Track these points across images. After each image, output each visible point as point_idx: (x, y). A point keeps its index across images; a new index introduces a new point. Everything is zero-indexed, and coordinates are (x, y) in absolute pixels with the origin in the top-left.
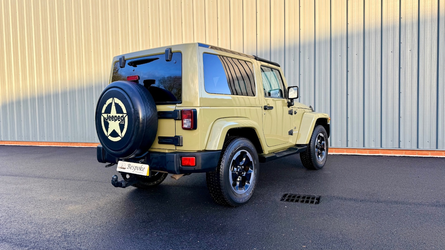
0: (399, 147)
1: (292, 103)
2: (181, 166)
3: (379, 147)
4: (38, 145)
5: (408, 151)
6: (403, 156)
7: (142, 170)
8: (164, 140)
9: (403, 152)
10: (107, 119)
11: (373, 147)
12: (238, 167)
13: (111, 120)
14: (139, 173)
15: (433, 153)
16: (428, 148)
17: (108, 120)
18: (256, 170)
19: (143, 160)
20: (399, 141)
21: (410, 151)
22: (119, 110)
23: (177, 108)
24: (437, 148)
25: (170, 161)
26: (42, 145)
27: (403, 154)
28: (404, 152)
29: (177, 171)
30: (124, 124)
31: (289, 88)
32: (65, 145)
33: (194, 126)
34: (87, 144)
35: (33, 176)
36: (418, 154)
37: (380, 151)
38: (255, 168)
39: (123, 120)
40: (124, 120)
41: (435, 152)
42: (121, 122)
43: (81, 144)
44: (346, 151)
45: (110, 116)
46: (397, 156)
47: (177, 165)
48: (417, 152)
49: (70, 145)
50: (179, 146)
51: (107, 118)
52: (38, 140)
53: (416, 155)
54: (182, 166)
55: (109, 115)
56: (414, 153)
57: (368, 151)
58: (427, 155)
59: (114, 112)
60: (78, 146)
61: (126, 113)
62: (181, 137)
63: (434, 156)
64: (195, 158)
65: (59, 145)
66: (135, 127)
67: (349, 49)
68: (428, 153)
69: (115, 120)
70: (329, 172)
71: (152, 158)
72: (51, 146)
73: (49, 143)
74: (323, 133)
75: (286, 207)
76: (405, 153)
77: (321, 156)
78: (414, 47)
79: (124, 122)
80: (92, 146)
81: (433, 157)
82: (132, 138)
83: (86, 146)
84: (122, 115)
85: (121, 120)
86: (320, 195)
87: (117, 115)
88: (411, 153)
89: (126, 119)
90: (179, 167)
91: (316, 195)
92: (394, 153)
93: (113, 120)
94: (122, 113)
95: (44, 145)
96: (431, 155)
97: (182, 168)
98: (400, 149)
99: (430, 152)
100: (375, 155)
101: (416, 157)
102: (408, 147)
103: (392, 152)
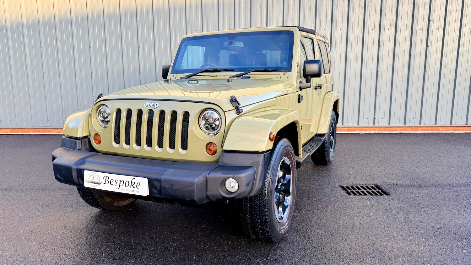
0: (374, 124)
3: (356, 125)
5: (381, 128)
6: (377, 133)
9: (377, 129)
11: (350, 125)
15: (401, 129)
16: (397, 125)
20: (374, 119)
21: (382, 128)
24: (405, 124)
28: (378, 128)
36: (389, 130)
37: (357, 128)
41: (403, 128)
46: (372, 133)
48: (388, 128)
56: (386, 130)
57: (346, 128)
58: (397, 131)
76: (379, 130)
78: (392, 27)
81: (401, 133)
86: (375, 183)
88: (383, 130)
96: (400, 131)
98: (374, 126)
99: (398, 128)
100: (352, 133)
101: (388, 133)
102: (381, 125)
103: (367, 128)
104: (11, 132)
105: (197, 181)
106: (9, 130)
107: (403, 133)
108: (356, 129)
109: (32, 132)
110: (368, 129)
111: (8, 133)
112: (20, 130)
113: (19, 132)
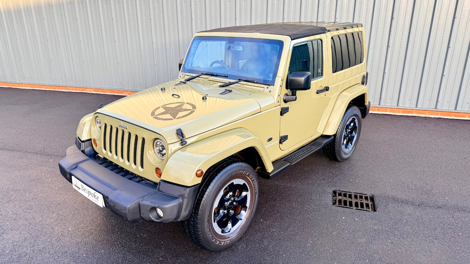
0: (436, 108)
3: (413, 107)
4: (18, 87)
5: (444, 113)
6: (438, 118)
11: (407, 106)
16: (466, 111)
20: (437, 101)
21: (446, 113)
26: (23, 87)
27: (438, 115)
28: (440, 113)
32: (51, 89)
34: (78, 89)
35: (34, 151)
36: (455, 116)
37: (414, 111)
43: (71, 88)
46: (431, 118)
48: (454, 113)
49: (58, 89)
52: (18, 82)
56: (451, 115)
57: (401, 110)
65: (44, 88)
68: (465, 116)
72: (35, 89)
73: (32, 86)
75: (344, 218)
80: (85, 91)
86: (372, 193)
88: (447, 115)
91: (369, 195)
92: (429, 114)
95: (25, 87)
98: (436, 110)
99: (467, 114)
100: (408, 116)
101: (453, 119)
102: (445, 108)
103: (427, 112)
104: (94, 91)
105: (129, 208)
106: (92, 90)
109: (109, 92)
111: (92, 91)
112: (100, 90)
113: (99, 92)
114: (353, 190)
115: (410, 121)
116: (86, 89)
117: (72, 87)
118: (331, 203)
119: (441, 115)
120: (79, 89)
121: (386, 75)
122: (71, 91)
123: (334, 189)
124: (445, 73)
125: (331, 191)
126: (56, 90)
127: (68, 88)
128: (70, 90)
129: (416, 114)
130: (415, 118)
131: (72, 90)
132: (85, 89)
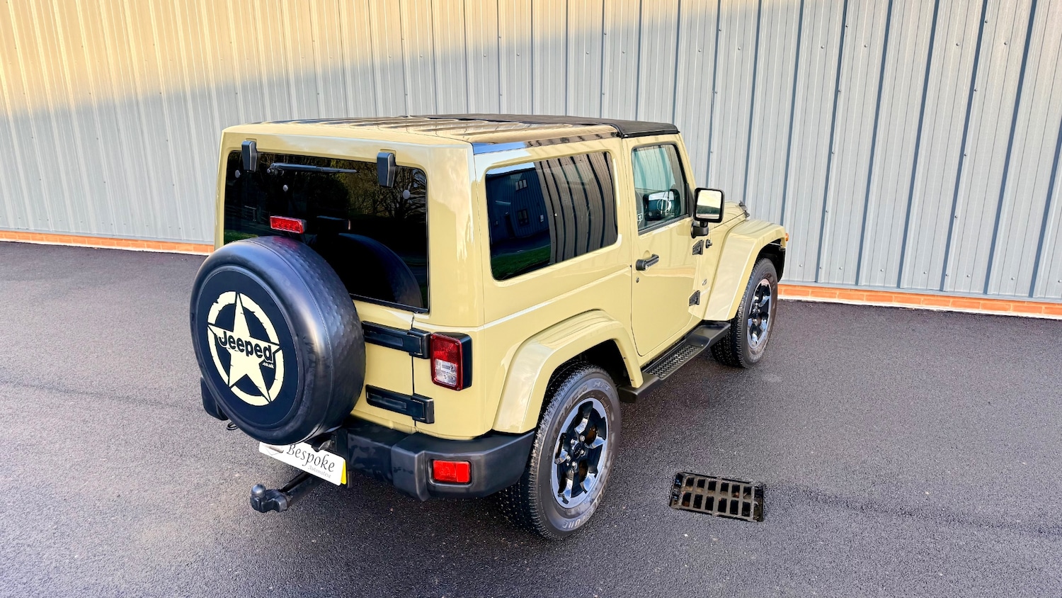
0: (941, 290)
1: (705, 229)
2: (431, 481)
3: (892, 287)
4: (33, 240)
5: (961, 300)
6: (947, 312)
7: (327, 466)
8: (382, 400)
9: (949, 301)
10: (225, 343)
11: (878, 284)
12: (572, 441)
13: (237, 349)
14: (319, 472)
15: (1018, 306)
16: (1008, 295)
17: (228, 346)
18: (613, 435)
19: (329, 444)
20: (944, 275)
21: (964, 300)
22: (256, 328)
23: (417, 325)
24: (1031, 294)
25: (404, 470)
26: (42, 240)
27: (948, 306)
28: (951, 300)
29: (422, 493)
30: (274, 371)
31: (698, 190)
32: (103, 244)
33: (464, 380)
34: (161, 244)
35: (36, 382)
36: (985, 307)
37: (893, 295)
38: (612, 430)
39: (269, 358)
40: (272, 358)
41: (1025, 305)
42: (264, 361)
43: (145, 243)
44: (812, 292)
45: (231, 337)
46: (932, 311)
47: (420, 481)
48: (981, 302)
49: (118, 245)
50: (425, 422)
51: (223, 340)
52: (32, 229)
53: (978, 308)
54: (436, 481)
55: (229, 333)
56: (975, 305)
57: (865, 293)
58: (1005, 310)
59: (241, 330)
60: (139, 247)
61: (278, 343)
62: (428, 401)
63: (1020, 314)
64: (467, 463)
65: (89, 243)
66: (306, 383)
67: (848, 31)
68: (1007, 307)
69: (248, 353)
70: (778, 379)
71: (355, 447)
72: (68, 244)
73: (61, 237)
74: (768, 277)
75: (686, 535)
77: (759, 334)
79: (274, 364)
80: (175, 249)
81: (1017, 317)
82: (298, 408)
83: (160, 249)
84: (266, 344)
85: (263, 358)
86: (763, 480)
87: (254, 342)
88: (967, 304)
89: (279, 357)
90: (428, 483)
91: (754, 483)
92: (926, 302)
93: (242, 351)
94: (266, 339)
95: (48, 240)
96: (1015, 310)
97: (434, 487)
98: (942, 293)
99: (1012, 304)
100: (880, 307)
102: (962, 290)
103: (922, 298)
106: (192, 247)
107: (1022, 317)
108: (891, 297)
110: (925, 299)
111: (191, 251)
114: (720, 471)
115: (882, 319)
116: (179, 245)
117: (147, 241)
118: (666, 502)
119: (954, 304)
120: (162, 246)
121: (829, 216)
122: (145, 250)
123: (680, 470)
124: (958, 212)
125: (672, 472)
126: (114, 248)
127: (139, 242)
128: (144, 247)
129: (899, 302)
130: (895, 311)
131: (148, 247)
132: (177, 246)
